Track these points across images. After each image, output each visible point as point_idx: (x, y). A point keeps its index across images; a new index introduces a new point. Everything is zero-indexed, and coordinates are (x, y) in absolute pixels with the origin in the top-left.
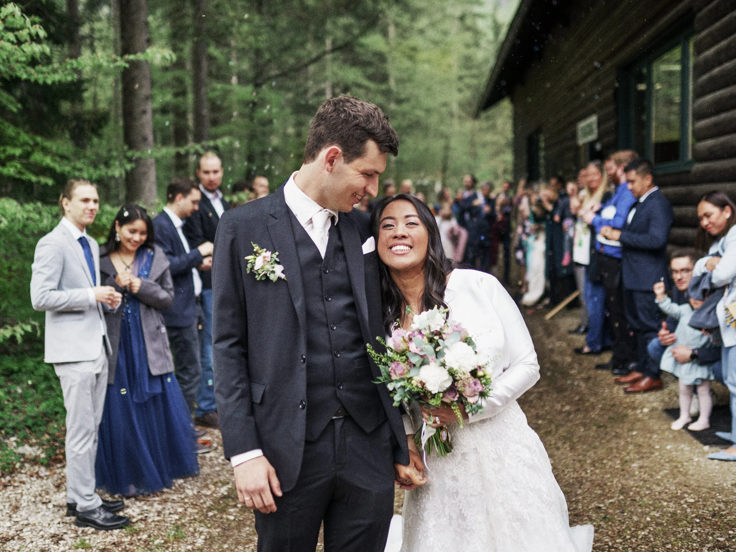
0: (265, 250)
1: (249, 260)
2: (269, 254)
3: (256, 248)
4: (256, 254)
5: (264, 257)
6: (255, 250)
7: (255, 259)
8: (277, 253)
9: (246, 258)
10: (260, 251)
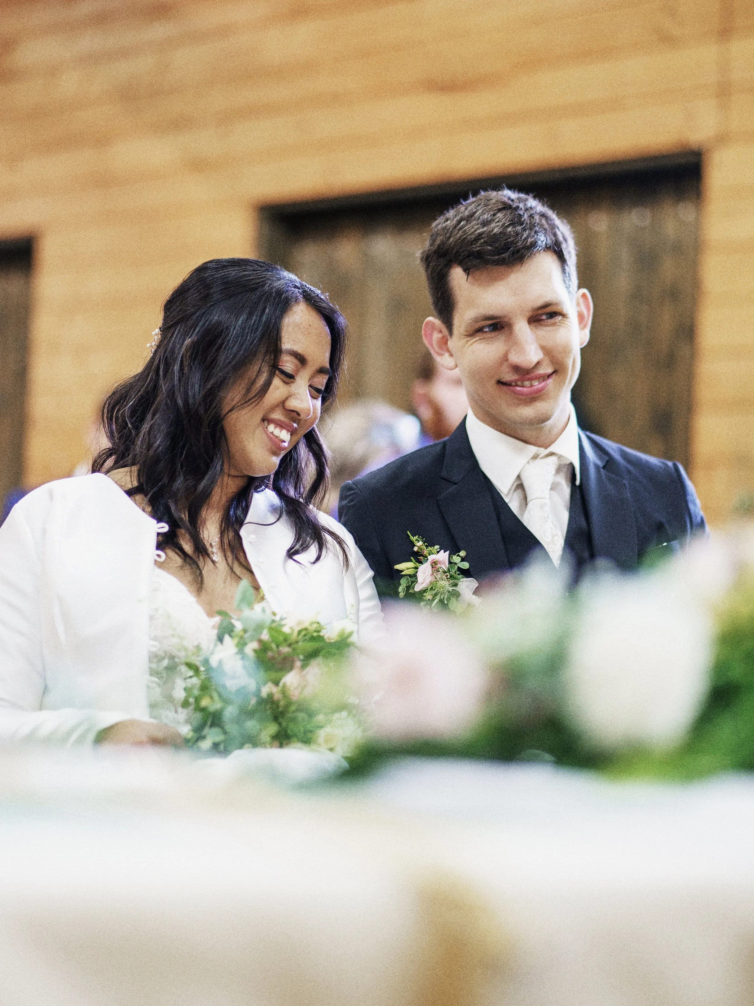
0: (437, 547)
1: (402, 571)
2: (443, 556)
3: (419, 544)
4: (419, 558)
5: (434, 564)
6: (416, 549)
7: (416, 568)
8: (463, 553)
9: (398, 567)
10: (426, 552)
